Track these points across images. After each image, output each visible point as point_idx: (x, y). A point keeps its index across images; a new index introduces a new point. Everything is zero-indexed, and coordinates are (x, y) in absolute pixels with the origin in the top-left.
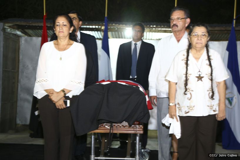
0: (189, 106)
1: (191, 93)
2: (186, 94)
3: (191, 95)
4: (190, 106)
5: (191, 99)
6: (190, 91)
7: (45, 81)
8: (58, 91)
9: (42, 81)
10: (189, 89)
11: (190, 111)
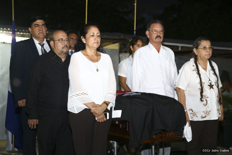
0: (205, 111)
1: (207, 99)
2: (203, 101)
3: (207, 101)
4: (207, 111)
5: (207, 105)
6: (206, 98)
7: (78, 95)
8: (100, 104)
9: (79, 94)
10: (205, 96)
11: (207, 115)
